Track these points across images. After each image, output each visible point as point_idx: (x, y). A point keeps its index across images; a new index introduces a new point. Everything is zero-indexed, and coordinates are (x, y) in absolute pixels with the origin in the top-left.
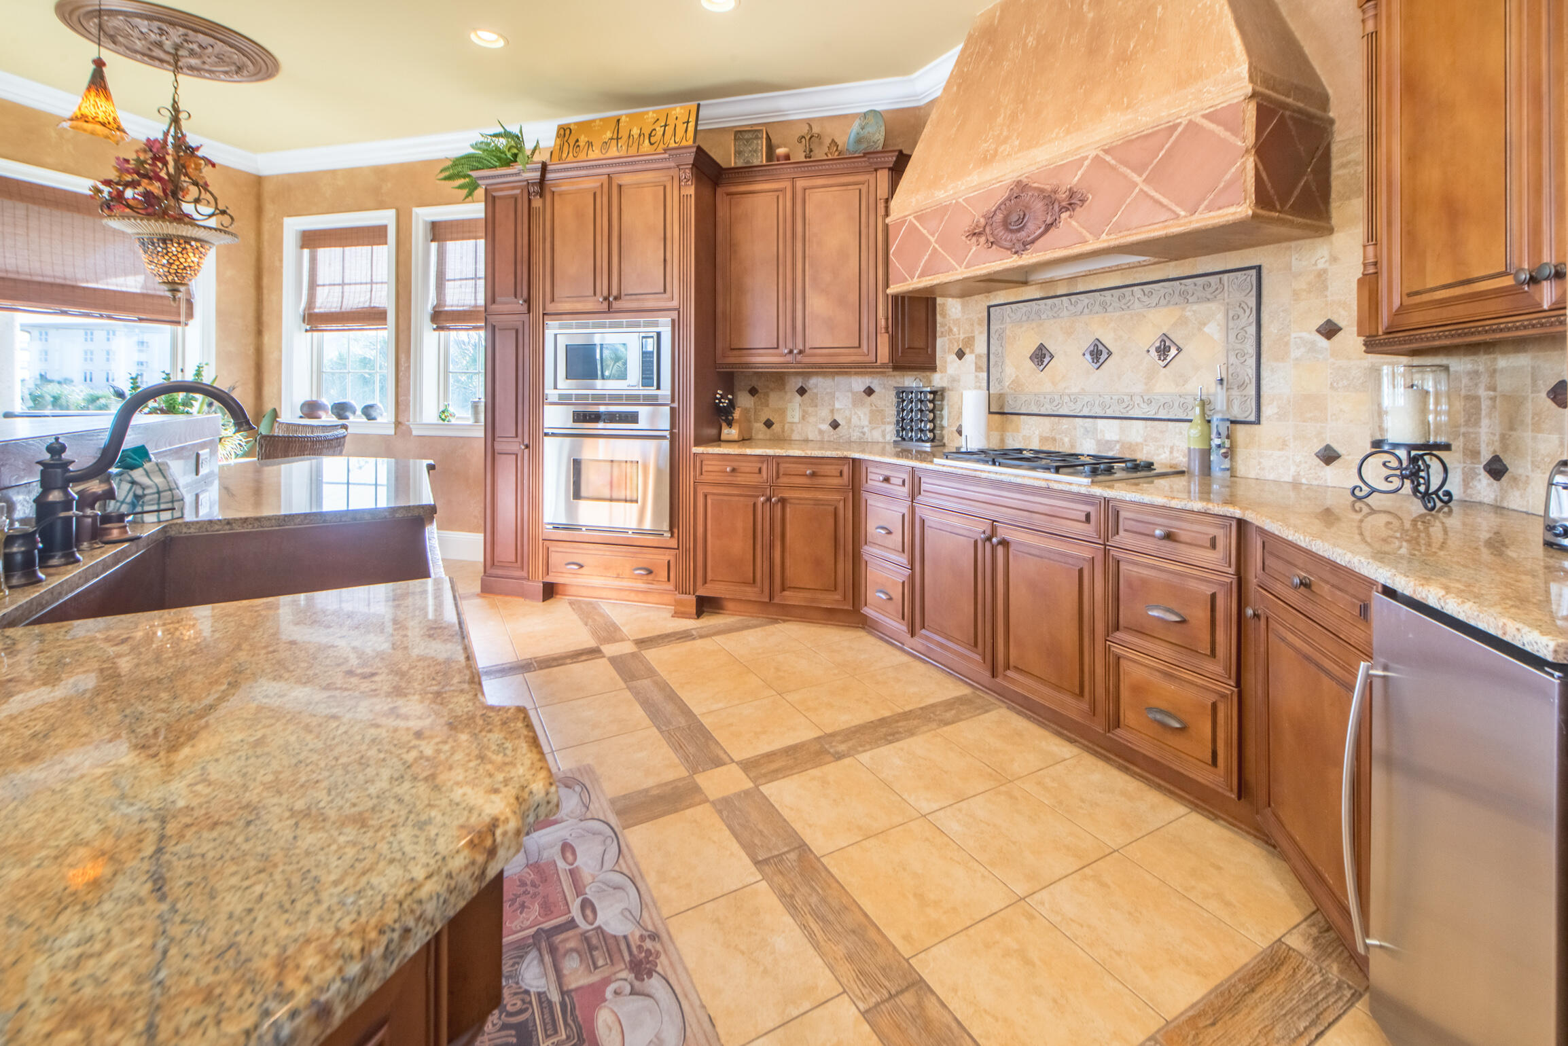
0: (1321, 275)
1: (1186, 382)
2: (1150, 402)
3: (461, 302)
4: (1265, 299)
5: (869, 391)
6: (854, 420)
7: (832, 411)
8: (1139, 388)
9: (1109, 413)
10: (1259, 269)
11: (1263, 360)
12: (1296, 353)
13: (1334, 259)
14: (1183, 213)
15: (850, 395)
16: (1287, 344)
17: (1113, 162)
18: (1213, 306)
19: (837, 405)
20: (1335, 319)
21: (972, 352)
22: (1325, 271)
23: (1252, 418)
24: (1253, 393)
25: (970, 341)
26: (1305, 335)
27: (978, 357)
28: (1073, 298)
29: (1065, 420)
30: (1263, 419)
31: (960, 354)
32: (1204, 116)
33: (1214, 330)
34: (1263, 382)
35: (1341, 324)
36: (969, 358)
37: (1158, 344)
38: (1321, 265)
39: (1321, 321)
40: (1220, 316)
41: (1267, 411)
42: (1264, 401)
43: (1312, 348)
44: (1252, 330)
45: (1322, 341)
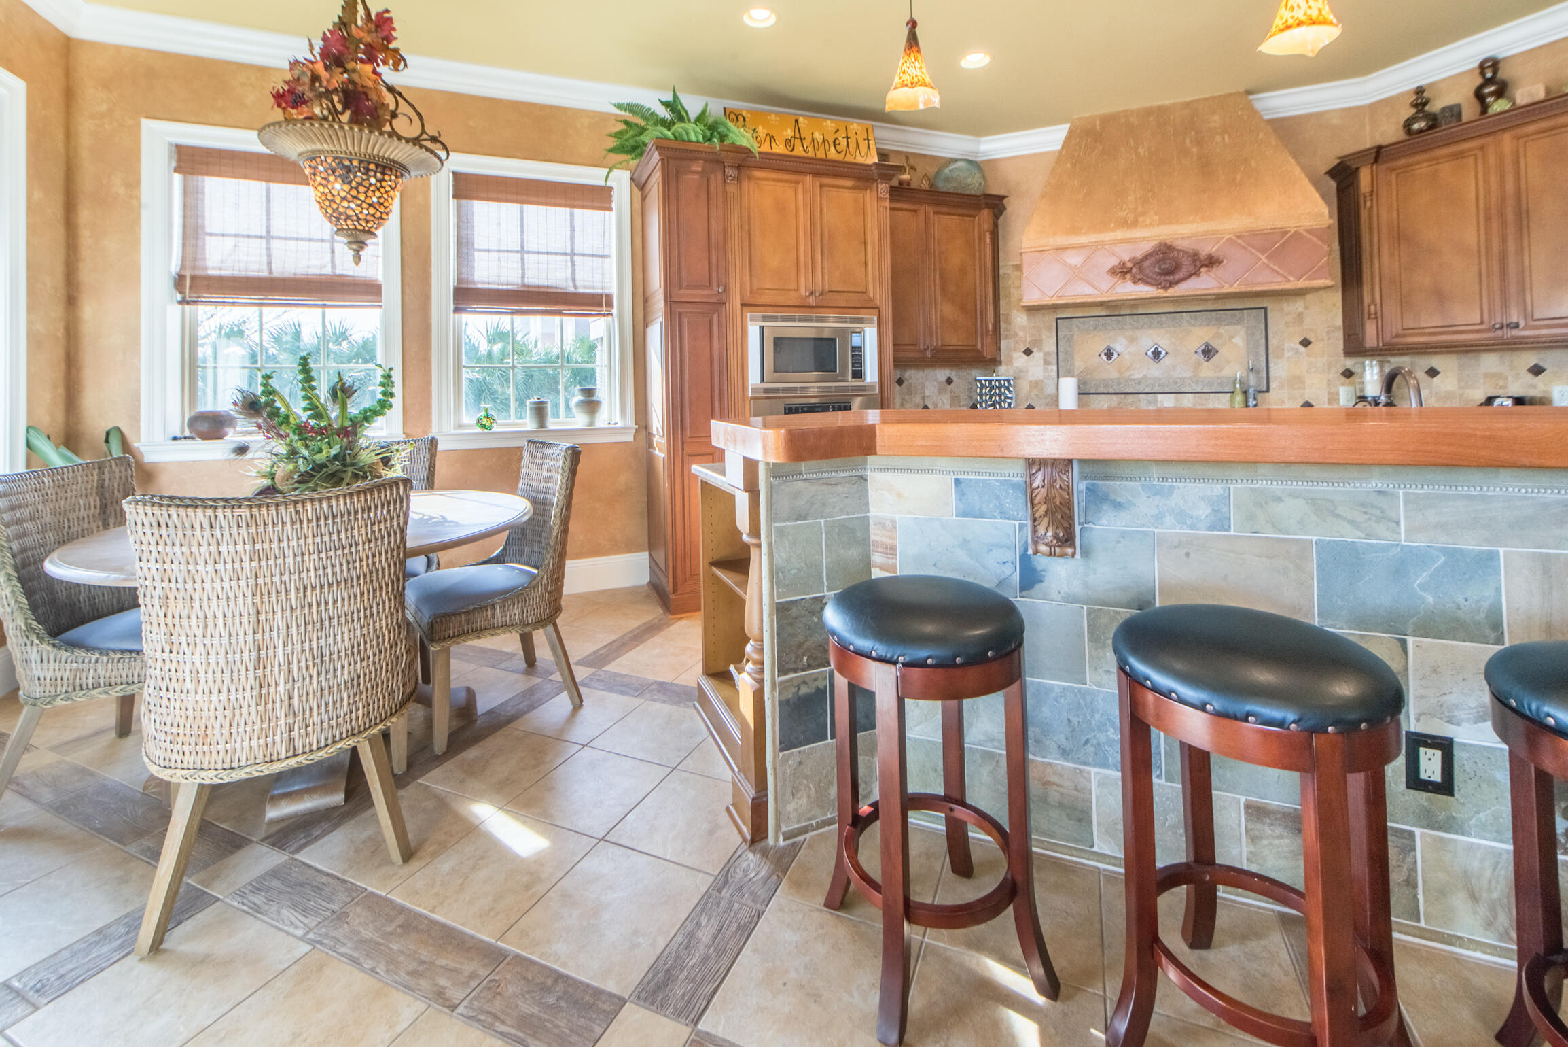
0: (1300, 315)
1: (1221, 370)
2: (1197, 382)
3: (504, 280)
4: (1269, 326)
5: (949, 381)
6: (940, 404)
7: (923, 398)
8: (1188, 374)
9: (1167, 390)
10: (1265, 309)
11: (1270, 358)
12: (1287, 354)
13: (1307, 308)
14: (1292, 279)
15: (935, 384)
16: (1283, 349)
17: (1243, 244)
18: (1238, 327)
19: (927, 393)
20: (1308, 337)
21: (1040, 350)
22: (1302, 313)
23: (1265, 389)
24: (1265, 375)
25: (1038, 342)
26: (1292, 345)
27: (1047, 354)
28: (1135, 317)
29: (1130, 396)
30: (1271, 390)
31: (1028, 352)
32: (1306, 231)
33: (1239, 340)
34: (1270, 370)
35: (1312, 340)
36: (1037, 355)
37: (1203, 348)
38: (1300, 309)
39: (1301, 339)
40: (1242, 333)
41: (1272, 385)
42: (1271, 380)
43: (1297, 352)
44: (1263, 341)
45: (1302, 349)
